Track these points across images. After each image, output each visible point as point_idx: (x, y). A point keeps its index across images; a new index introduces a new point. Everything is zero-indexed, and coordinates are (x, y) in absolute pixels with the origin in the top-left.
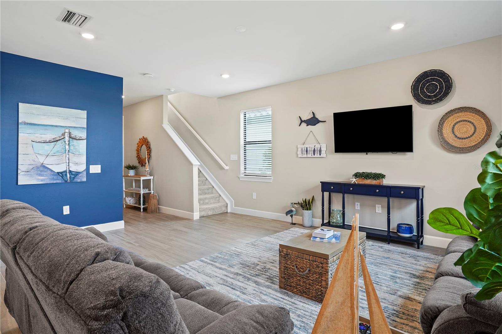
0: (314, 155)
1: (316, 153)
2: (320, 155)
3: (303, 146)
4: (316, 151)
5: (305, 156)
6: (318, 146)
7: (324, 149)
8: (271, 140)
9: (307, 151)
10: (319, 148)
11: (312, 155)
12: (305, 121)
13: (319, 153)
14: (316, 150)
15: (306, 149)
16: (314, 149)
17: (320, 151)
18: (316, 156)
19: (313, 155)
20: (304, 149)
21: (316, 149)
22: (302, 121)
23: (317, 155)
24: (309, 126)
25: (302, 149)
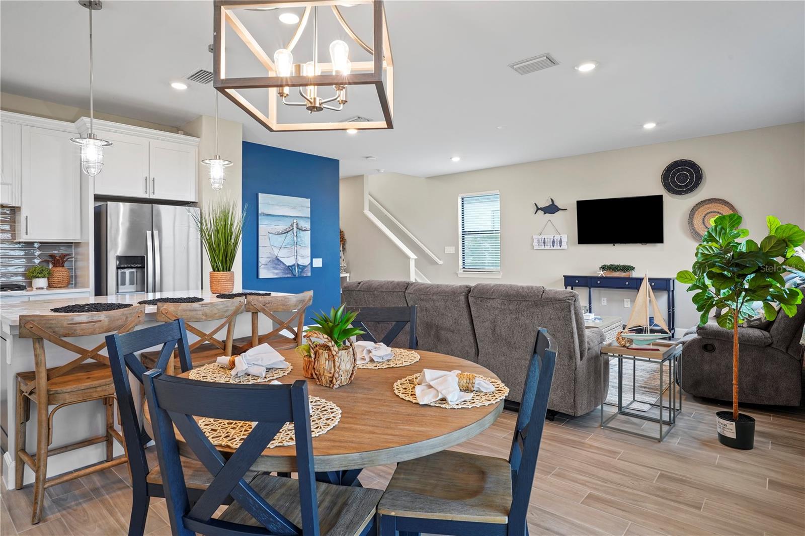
0: (553, 247)
1: (555, 244)
2: (560, 246)
3: (540, 237)
4: (555, 243)
5: (543, 247)
6: (557, 237)
7: (565, 240)
8: (499, 229)
9: (544, 242)
10: (559, 239)
11: (550, 247)
12: (541, 209)
13: (559, 244)
14: (555, 241)
15: (543, 239)
16: (554, 240)
17: (561, 242)
18: (555, 247)
19: (552, 246)
20: (540, 240)
21: (555, 239)
22: (538, 209)
23: (557, 247)
25: (538, 240)
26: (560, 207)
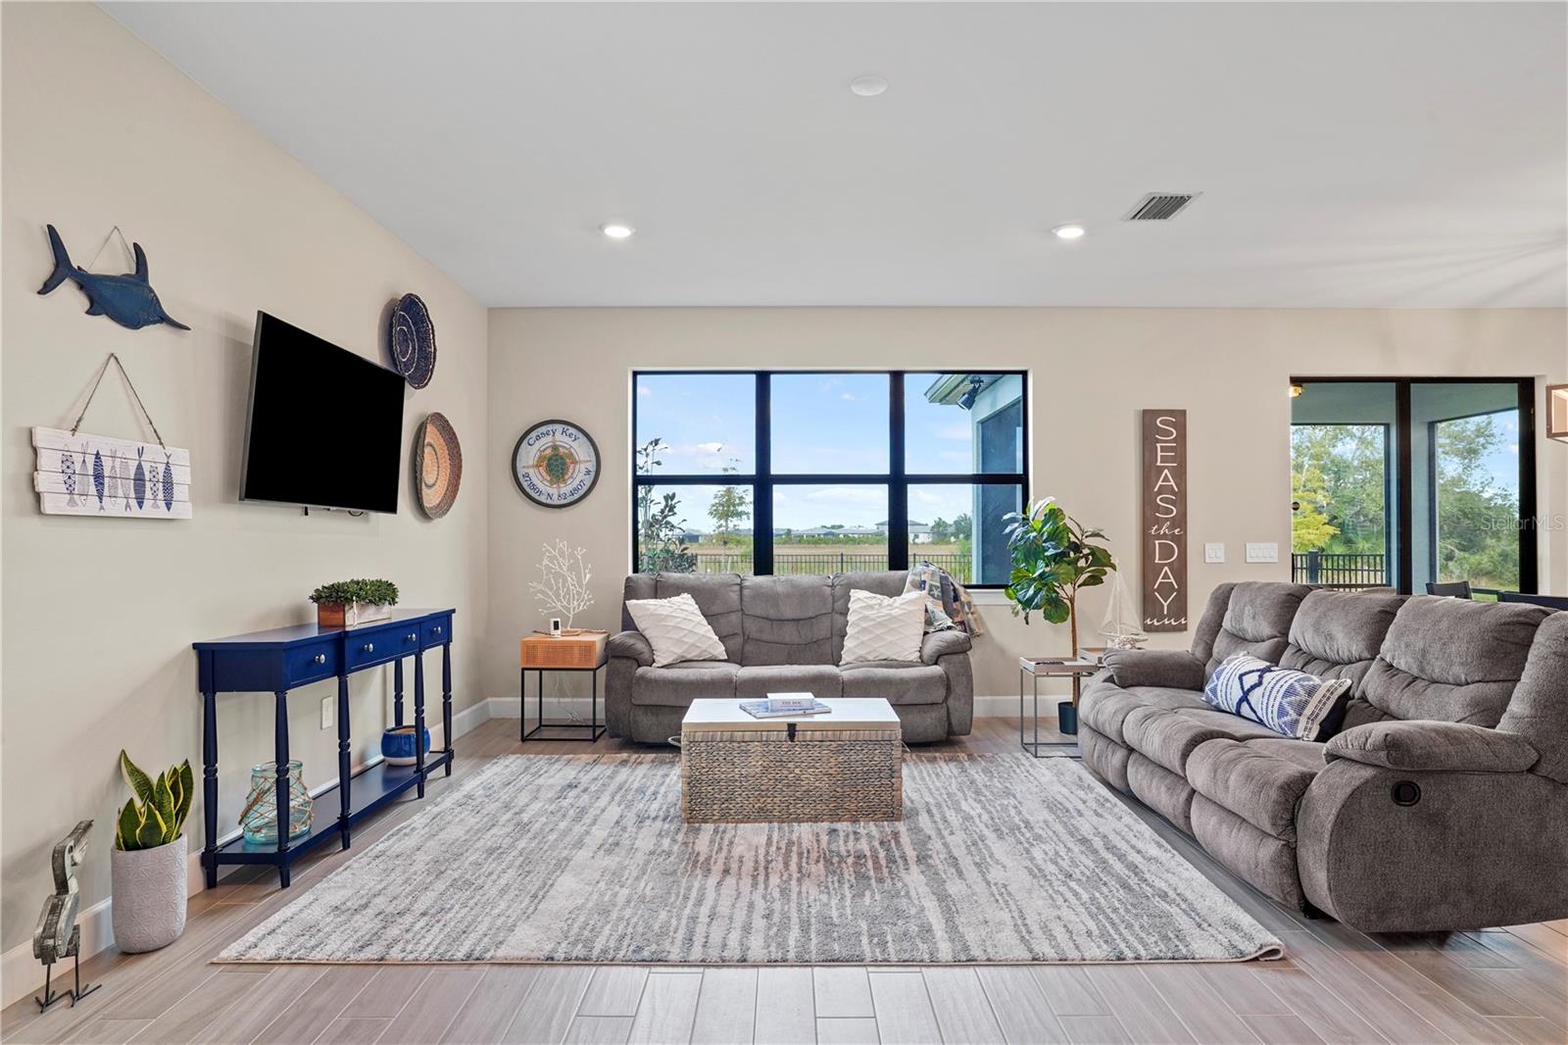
0: (140, 504)
1: (148, 494)
2: (168, 506)
3: (75, 443)
4: (148, 485)
5: (91, 506)
6: (154, 455)
7: (182, 476)
9: (99, 477)
10: (161, 468)
11: (128, 506)
12: (87, 283)
13: (161, 495)
14: (147, 476)
15: (91, 460)
16: (140, 467)
17: (168, 485)
18: (148, 510)
19: (134, 503)
20: (78, 458)
21: (146, 468)
23: (153, 508)
24: (103, 321)
25: (67, 461)
26: (167, 308)
